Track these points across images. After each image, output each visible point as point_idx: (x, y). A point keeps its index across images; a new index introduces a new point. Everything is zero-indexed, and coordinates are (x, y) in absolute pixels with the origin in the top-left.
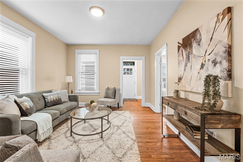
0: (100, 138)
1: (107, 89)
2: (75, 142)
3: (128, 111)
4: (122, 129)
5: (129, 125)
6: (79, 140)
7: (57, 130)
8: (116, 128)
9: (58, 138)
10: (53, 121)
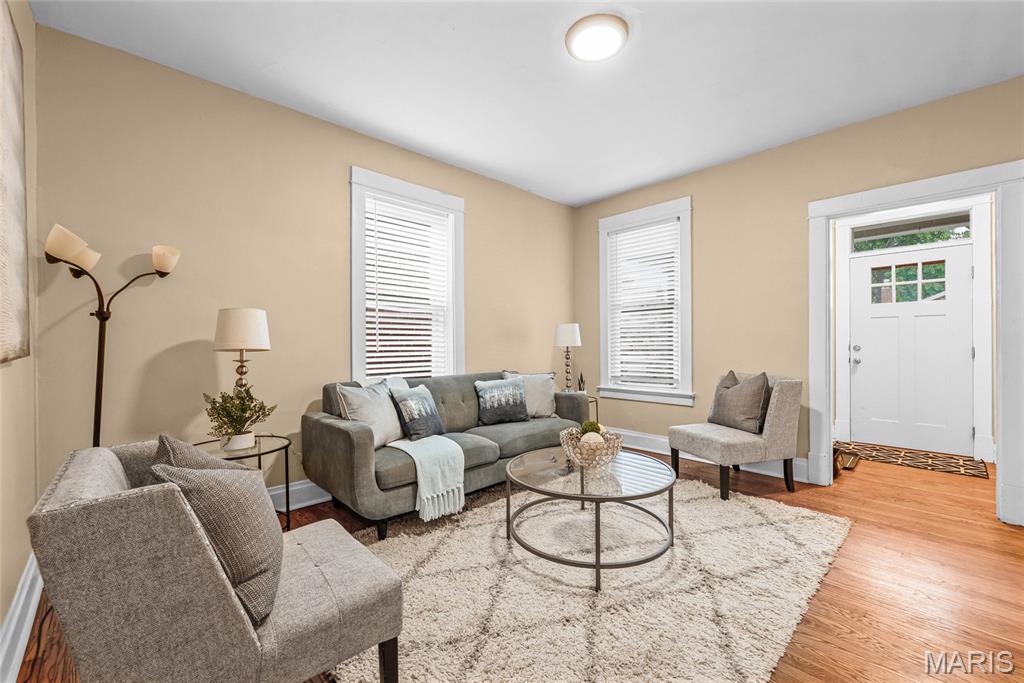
0: (591, 588)
1: (724, 380)
2: (503, 563)
3: (838, 518)
4: (720, 597)
5: (776, 593)
6: (519, 562)
7: (491, 505)
8: (693, 577)
9: (474, 530)
10: (467, 470)
